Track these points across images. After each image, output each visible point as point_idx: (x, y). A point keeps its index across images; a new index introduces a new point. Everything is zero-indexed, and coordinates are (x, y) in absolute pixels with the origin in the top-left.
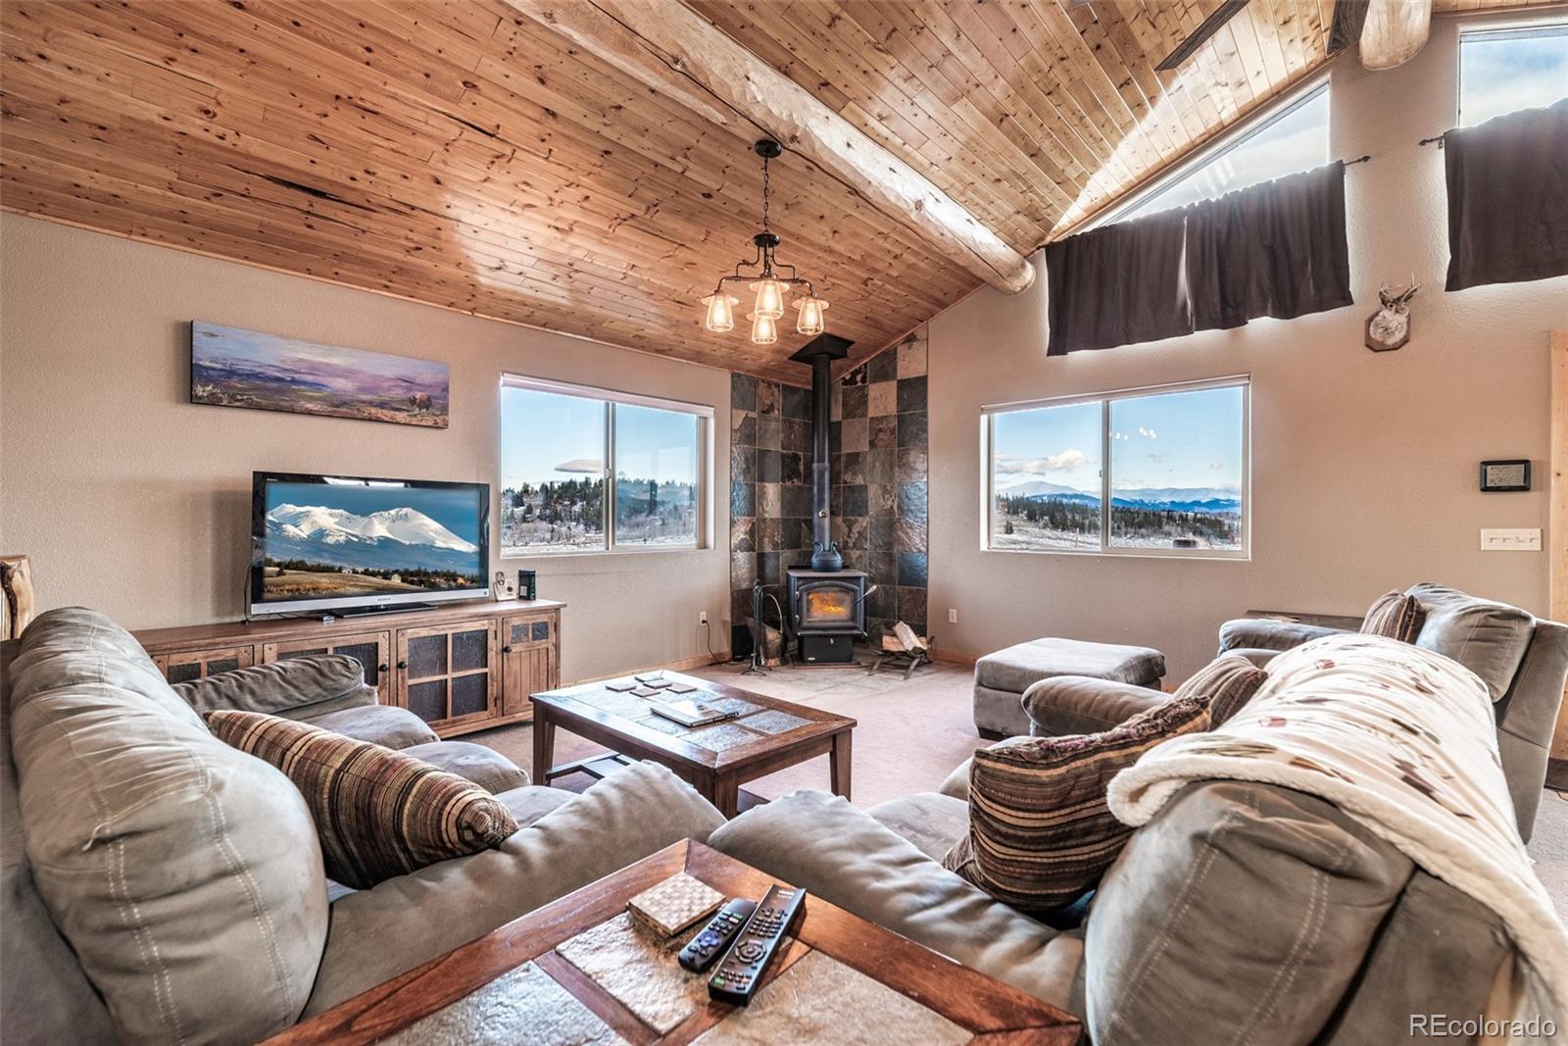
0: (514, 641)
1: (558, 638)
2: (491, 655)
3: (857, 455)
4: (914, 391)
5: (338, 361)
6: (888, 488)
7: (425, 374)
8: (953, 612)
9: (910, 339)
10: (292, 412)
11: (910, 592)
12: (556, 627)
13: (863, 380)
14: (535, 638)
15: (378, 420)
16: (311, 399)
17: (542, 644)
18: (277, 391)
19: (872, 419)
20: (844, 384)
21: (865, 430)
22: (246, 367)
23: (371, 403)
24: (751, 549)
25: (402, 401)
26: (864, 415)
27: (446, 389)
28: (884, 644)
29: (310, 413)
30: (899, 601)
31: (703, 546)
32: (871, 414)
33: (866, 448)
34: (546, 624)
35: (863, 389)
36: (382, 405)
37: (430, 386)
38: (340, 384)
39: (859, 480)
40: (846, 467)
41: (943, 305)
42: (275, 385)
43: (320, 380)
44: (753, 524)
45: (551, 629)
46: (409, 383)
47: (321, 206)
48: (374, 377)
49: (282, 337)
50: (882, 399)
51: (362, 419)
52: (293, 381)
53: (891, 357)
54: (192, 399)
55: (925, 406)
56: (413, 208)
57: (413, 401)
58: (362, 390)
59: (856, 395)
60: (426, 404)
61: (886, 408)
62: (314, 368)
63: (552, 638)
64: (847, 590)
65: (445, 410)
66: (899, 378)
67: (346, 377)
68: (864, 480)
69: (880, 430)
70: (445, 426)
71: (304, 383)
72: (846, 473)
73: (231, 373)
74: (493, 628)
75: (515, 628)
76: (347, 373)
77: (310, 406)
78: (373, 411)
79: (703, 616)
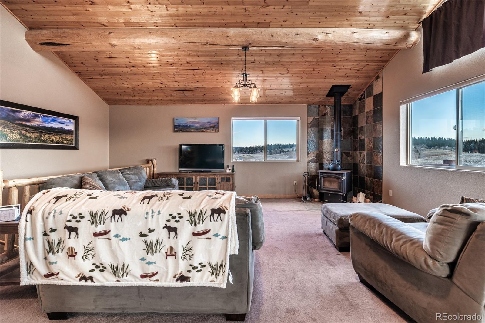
0: (222, 181)
1: (233, 182)
2: (216, 184)
3: (362, 127)
4: (378, 99)
5: (196, 121)
6: (371, 139)
7: (213, 121)
8: (391, 191)
9: (378, 78)
10: (189, 132)
11: (377, 181)
12: (233, 179)
13: (364, 98)
14: (227, 181)
15: (204, 132)
16: (192, 129)
17: (229, 183)
18: (187, 128)
19: (366, 112)
20: (359, 100)
21: (364, 117)
22: (182, 124)
23: (202, 128)
24: (317, 162)
25: (209, 127)
26: (364, 112)
27: (218, 123)
28: (353, 199)
29: (192, 132)
30: (374, 185)
31: (298, 160)
32: (366, 111)
33: (365, 125)
34: (230, 178)
35: (364, 101)
36: (205, 128)
37: (214, 123)
38: (197, 125)
39: (363, 137)
40: (359, 132)
41: (387, 61)
42: (186, 127)
43: (194, 125)
44: (317, 154)
45: (231, 180)
46: (210, 123)
47: (185, 92)
48: (203, 123)
49: (188, 118)
50: (369, 104)
51: (201, 132)
52: (189, 126)
53: (371, 87)
54: (175, 131)
55: (381, 105)
56: (198, 88)
57: (211, 127)
58: (201, 126)
59: (362, 104)
60: (213, 127)
61: (370, 107)
62: (193, 123)
63: (231, 181)
64: (338, 178)
65: (218, 128)
66: (374, 95)
67: (198, 124)
68: (364, 136)
69: (369, 117)
70: (218, 131)
71: (191, 126)
72: (359, 134)
73: (180, 126)
74: (217, 178)
75: (222, 178)
76: (198, 123)
77: (192, 130)
78: (203, 130)
79: (295, 182)
